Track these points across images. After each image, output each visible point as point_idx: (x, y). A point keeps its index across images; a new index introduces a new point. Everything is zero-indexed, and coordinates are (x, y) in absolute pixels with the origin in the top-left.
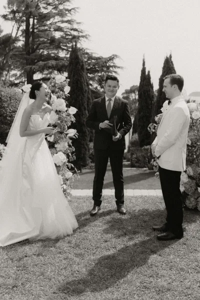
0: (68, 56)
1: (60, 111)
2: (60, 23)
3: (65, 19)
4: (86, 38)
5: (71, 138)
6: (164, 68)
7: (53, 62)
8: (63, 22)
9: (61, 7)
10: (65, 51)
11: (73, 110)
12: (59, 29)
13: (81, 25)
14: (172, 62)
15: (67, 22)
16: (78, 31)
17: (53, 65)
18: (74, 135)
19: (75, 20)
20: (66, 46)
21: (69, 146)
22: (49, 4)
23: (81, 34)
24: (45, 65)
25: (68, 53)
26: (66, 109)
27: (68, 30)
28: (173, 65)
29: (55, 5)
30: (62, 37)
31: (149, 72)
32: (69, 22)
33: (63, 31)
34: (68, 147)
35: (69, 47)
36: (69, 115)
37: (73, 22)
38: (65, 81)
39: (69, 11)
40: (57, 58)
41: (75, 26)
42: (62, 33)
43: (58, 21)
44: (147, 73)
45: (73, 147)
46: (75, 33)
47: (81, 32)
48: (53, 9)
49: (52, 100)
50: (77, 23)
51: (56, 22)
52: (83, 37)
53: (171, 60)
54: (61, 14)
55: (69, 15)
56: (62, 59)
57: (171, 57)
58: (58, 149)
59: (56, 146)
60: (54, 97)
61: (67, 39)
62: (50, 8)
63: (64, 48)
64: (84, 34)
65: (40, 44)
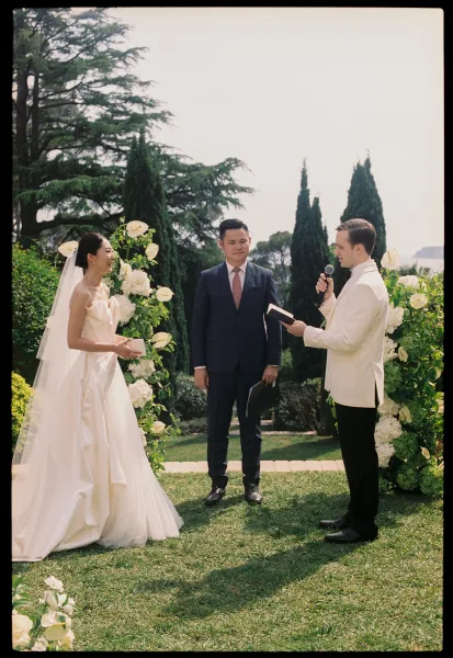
0: (123, 163)
1: (138, 296)
2: (99, 84)
3: (112, 76)
4: (164, 120)
5: (161, 352)
6: (351, 192)
7: (84, 181)
8: (106, 82)
9: (102, 47)
10: (110, 153)
11: (165, 294)
12: (98, 99)
13: (150, 87)
14: (371, 178)
15: (114, 82)
16: (144, 103)
17: (85, 188)
18: (167, 346)
19: (136, 78)
20: (115, 139)
21: (158, 367)
22: (74, 41)
23: (149, 111)
24: (67, 187)
25: (120, 156)
26: (151, 291)
27: (118, 101)
28: (373, 183)
29: (87, 42)
30: (104, 118)
31: (317, 200)
32: (120, 81)
33: (107, 104)
34: (154, 370)
35: (123, 143)
36: (156, 303)
37: (131, 81)
38: (147, 232)
39: (122, 56)
40: (94, 171)
41: (136, 91)
42: (102, 110)
43: (96, 81)
44: (311, 203)
45: (165, 370)
46: (136, 109)
47: (151, 106)
48: (82, 51)
49: (121, 273)
50: (142, 84)
51: (90, 83)
52: (155, 116)
53: (369, 172)
54: (102, 63)
55: (120, 64)
56: (106, 172)
57: (368, 163)
58: (135, 375)
59: (131, 367)
60: (126, 266)
61: (117, 122)
62: (75, 49)
63: (109, 143)
64: (157, 110)
65: (51, 137)
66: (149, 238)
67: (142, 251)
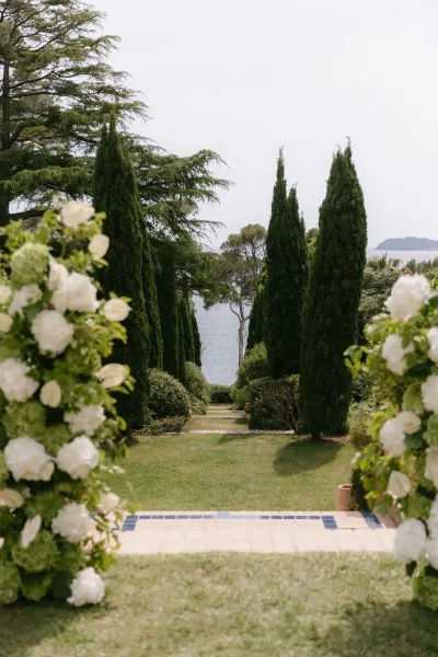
0: (93, 155)
1: (78, 314)
2: (71, 73)
3: (84, 65)
4: (136, 110)
5: (113, 394)
6: (331, 182)
7: (57, 171)
8: (78, 71)
9: (73, 35)
10: (83, 144)
12: (69, 89)
13: (122, 79)
14: (351, 167)
15: (87, 71)
16: (117, 94)
17: (55, 178)
18: (123, 385)
19: (108, 67)
20: (86, 131)
21: (108, 414)
22: (43, 29)
23: (122, 101)
24: (36, 178)
25: (92, 147)
26: (96, 304)
27: (91, 92)
28: (355, 173)
29: (57, 29)
30: (76, 108)
31: (293, 192)
32: (89, 70)
33: (80, 95)
34: (103, 418)
35: (96, 134)
36: (105, 323)
37: (102, 71)
38: (93, 218)
39: (94, 44)
40: (64, 161)
41: (109, 81)
42: (75, 101)
43: (68, 70)
44: (288, 195)
45: (119, 418)
46: (109, 99)
47: (124, 96)
48: (53, 39)
49: (52, 278)
50: (114, 74)
51: (62, 72)
52: (128, 107)
53: (349, 161)
54: (74, 51)
55: (92, 54)
56: (78, 162)
57: (349, 152)
58: (74, 429)
59: (68, 417)
60: (58, 267)
61: (89, 113)
62: (46, 37)
63: (81, 135)
64: (130, 101)
65: (21, 127)
66: (97, 226)
67: (84, 245)
